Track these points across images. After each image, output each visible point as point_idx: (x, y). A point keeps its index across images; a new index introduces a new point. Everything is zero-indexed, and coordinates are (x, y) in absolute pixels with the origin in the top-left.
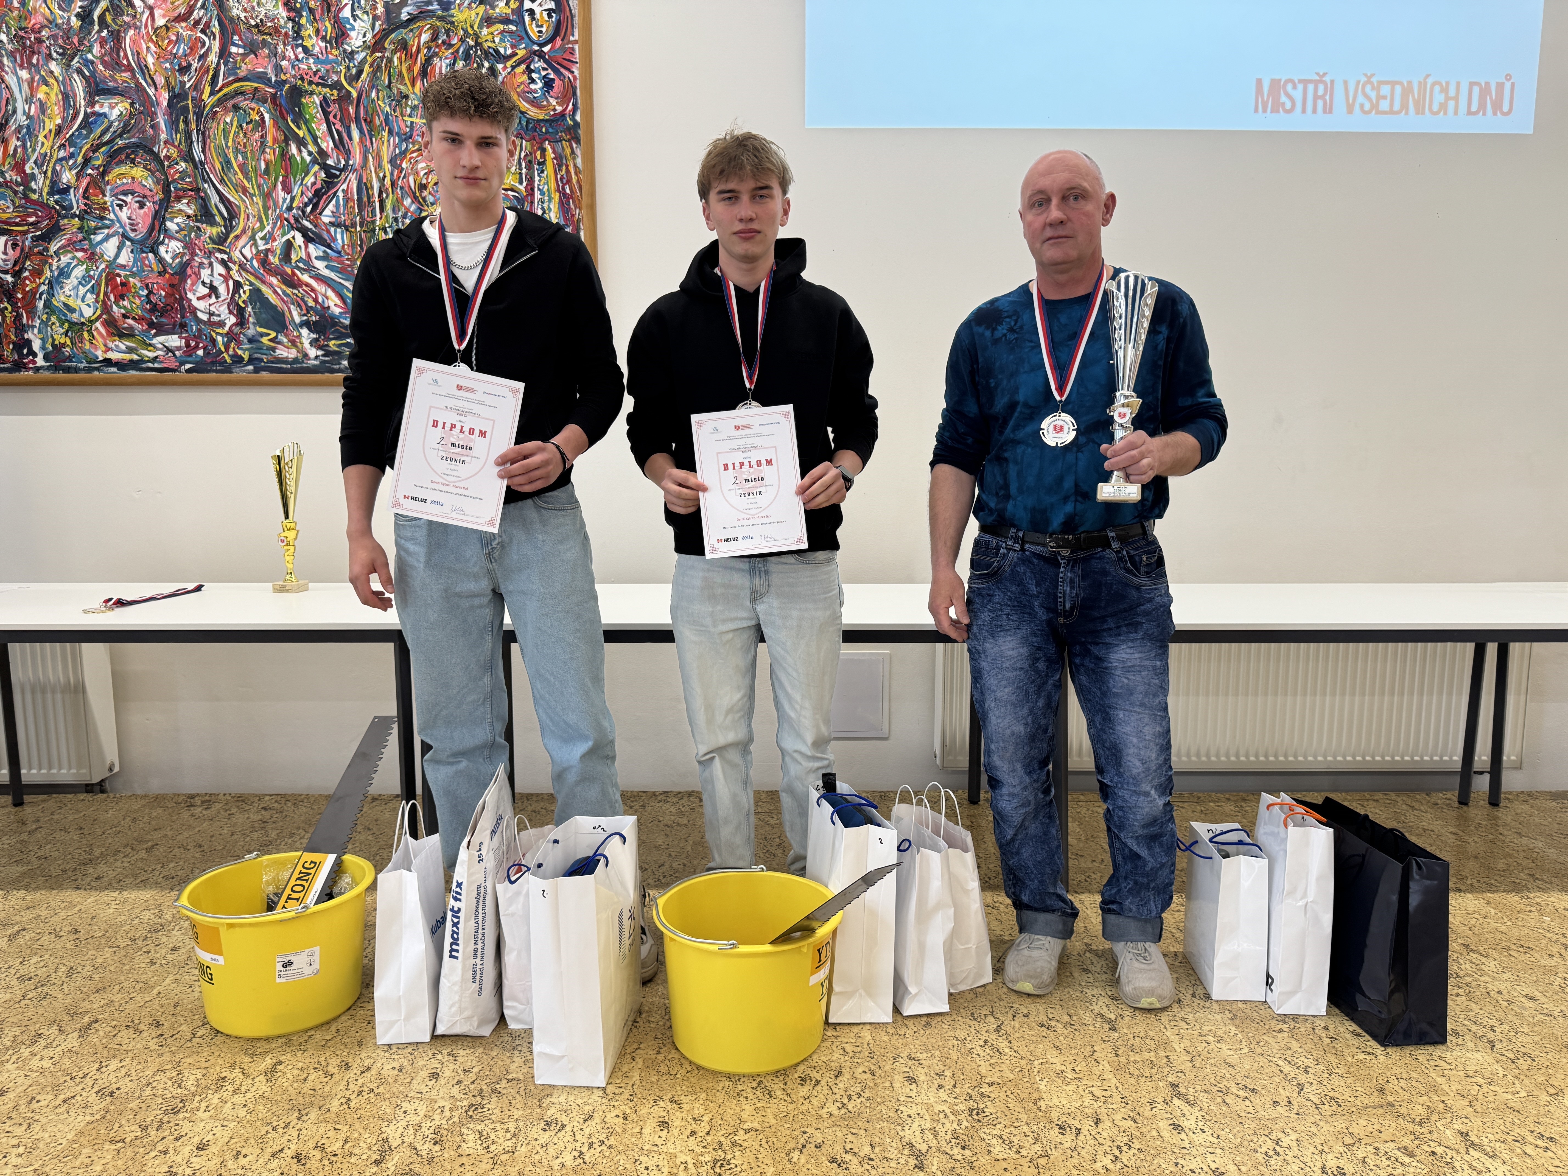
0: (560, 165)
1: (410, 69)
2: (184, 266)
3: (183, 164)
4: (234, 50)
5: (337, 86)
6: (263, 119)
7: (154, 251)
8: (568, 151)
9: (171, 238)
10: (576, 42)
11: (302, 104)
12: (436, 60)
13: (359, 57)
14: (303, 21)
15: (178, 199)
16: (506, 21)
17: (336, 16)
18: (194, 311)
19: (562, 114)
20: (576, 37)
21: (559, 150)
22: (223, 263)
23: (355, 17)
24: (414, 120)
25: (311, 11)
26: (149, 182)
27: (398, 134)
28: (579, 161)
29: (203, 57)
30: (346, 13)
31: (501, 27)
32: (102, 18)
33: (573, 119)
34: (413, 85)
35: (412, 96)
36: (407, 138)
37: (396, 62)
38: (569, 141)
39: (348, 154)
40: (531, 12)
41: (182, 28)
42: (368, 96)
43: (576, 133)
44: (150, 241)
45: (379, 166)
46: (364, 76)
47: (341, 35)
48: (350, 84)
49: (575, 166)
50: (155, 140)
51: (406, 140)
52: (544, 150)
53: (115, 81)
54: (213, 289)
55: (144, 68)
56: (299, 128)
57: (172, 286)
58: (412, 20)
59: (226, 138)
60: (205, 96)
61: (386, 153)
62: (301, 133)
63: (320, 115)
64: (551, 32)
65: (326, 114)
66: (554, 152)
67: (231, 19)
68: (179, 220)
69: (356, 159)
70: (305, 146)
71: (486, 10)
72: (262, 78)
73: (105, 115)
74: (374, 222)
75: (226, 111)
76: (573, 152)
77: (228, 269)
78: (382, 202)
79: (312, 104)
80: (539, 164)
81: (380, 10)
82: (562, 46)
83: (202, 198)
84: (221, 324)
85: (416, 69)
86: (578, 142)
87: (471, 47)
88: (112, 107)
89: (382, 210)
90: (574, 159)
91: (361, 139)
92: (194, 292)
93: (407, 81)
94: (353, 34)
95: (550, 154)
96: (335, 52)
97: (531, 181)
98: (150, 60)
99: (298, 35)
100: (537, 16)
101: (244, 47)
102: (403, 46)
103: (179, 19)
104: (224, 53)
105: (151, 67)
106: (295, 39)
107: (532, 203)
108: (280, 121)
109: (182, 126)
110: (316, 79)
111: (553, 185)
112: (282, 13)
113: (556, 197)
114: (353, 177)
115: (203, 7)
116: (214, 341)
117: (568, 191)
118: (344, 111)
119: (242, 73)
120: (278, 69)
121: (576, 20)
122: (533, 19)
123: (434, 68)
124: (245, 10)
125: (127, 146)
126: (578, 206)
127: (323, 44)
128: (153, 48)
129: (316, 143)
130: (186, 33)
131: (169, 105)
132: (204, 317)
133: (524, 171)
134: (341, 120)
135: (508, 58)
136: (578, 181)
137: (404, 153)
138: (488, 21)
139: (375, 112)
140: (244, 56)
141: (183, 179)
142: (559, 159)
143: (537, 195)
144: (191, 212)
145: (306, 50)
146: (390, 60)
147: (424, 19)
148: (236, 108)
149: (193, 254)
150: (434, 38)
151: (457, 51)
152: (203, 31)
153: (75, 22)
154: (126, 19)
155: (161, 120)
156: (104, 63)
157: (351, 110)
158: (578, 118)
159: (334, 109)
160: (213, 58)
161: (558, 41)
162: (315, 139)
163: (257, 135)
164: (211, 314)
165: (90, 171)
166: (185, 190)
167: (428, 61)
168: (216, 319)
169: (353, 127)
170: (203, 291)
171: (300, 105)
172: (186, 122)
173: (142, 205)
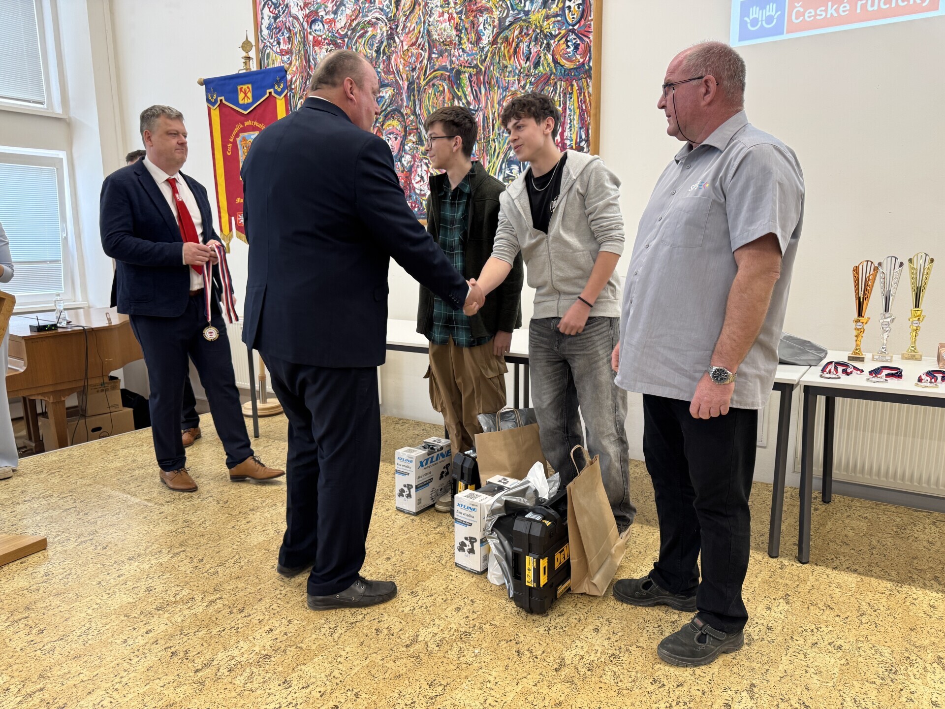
0: (580, 93)
1: (509, 51)
2: (411, 167)
3: (412, 117)
4: (433, 56)
5: (476, 66)
6: (444, 89)
7: (400, 161)
8: (585, 84)
9: (407, 154)
10: (592, 20)
11: (460, 78)
12: (521, 44)
13: (486, 50)
14: (462, 35)
15: (410, 134)
16: (556, 15)
17: (477, 30)
18: (414, 189)
19: (583, 64)
20: (592, 17)
21: (580, 84)
22: (426, 164)
23: (485, 28)
24: (510, 79)
25: (466, 29)
26: (399, 128)
27: (502, 88)
28: (590, 89)
29: (421, 62)
30: (481, 27)
31: (553, 19)
32: (384, 50)
33: (589, 66)
34: (510, 59)
35: (509, 66)
36: (506, 89)
37: (502, 48)
38: (586, 78)
39: (479, 101)
40: (569, 7)
41: (414, 50)
42: (489, 69)
43: (590, 74)
44: (399, 157)
45: (493, 106)
46: (487, 59)
47: (479, 39)
48: (481, 65)
49: (589, 93)
50: (402, 106)
51: (505, 90)
52: (572, 86)
53: (388, 79)
54: (422, 178)
55: (398, 71)
56: (459, 91)
57: (406, 177)
58: (510, 25)
59: (429, 101)
60: (421, 82)
61: (496, 99)
62: (459, 94)
63: (468, 83)
64: (579, 17)
65: (470, 82)
66: (578, 86)
67: (433, 41)
68: (410, 144)
69: (483, 105)
70: (461, 101)
71: (546, 12)
72: (444, 68)
73: (383, 97)
74: (489, 137)
75: (429, 87)
76: (588, 84)
77: (428, 167)
78: (493, 125)
79: (465, 77)
80: (570, 94)
81: (497, 22)
82: (585, 23)
83: (419, 133)
84: (424, 195)
85: (512, 51)
86: (590, 78)
87: (538, 34)
88: (386, 93)
89: (493, 130)
90: (588, 88)
91: (486, 94)
92: (415, 179)
93: (507, 58)
94: (484, 38)
95: (576, 87)
96: (476, 49)
97: (565, 104)
98: (401, 67)
99: (460, 43)
100: (572, 9)
101: (438, 54)
102: (506, 39)
103: (413, 44)
104: (430, 58)
105: (401, 70)
106: (459, 45)
107: (565, 117)
108: (451, 89)
109: (412, 97)
110: (467, 65)
111: (576, 105)
112: (454, 33)
113: (577, 111)
114: (481, 114)
115: (422, 37)
116: (421, 203)
117: (584, 107)
118: (478, 79)
119: (436, 67)
120: (452, 62)
121: (592, 7)
122: (570, 11)
123: (520, 50)
124: (439, 35)
125: (391, 111)
126: (589, 115)
127: (470, 46)
128: (402, 61)
129: (466, 98)
130: (415, 51)
131: (408, 88)
132: (418, 192)
133: (562, 99)
134: (477, 84)
135: (556, 36)
136: (590, 101)
137: (504, 97)
138: (547, 17)
139: (492, 77)
140: (438, 58)
141: (411, 124)
142: (580, 89)
143: (568, 112)
144: (414, 140)
145: (463, 50)
146: (500, 48)
147: (516, 23)
148: (434, 85)
149: (415, 161)
150: (521, 33)
151: (531, 37)
152: (422, 49)
153: (374, 55)
154: (393, 49)
155: (404, 96)
156: (384, 72)
157: (482, 78)
158: (591, 64)
159: (474, 79)
160: (425, 61)
161: (583, 21)
162: (465, 95)
163: (442, 97)
164: (421, 190)
165: (377, 125)
166: (413, 129)
167: (517, 45)
168: (422, 193)
169: (482, 87)
170: (418, 179)
171: (459, 79)
172: (414, 95)
173: (396, 138)
